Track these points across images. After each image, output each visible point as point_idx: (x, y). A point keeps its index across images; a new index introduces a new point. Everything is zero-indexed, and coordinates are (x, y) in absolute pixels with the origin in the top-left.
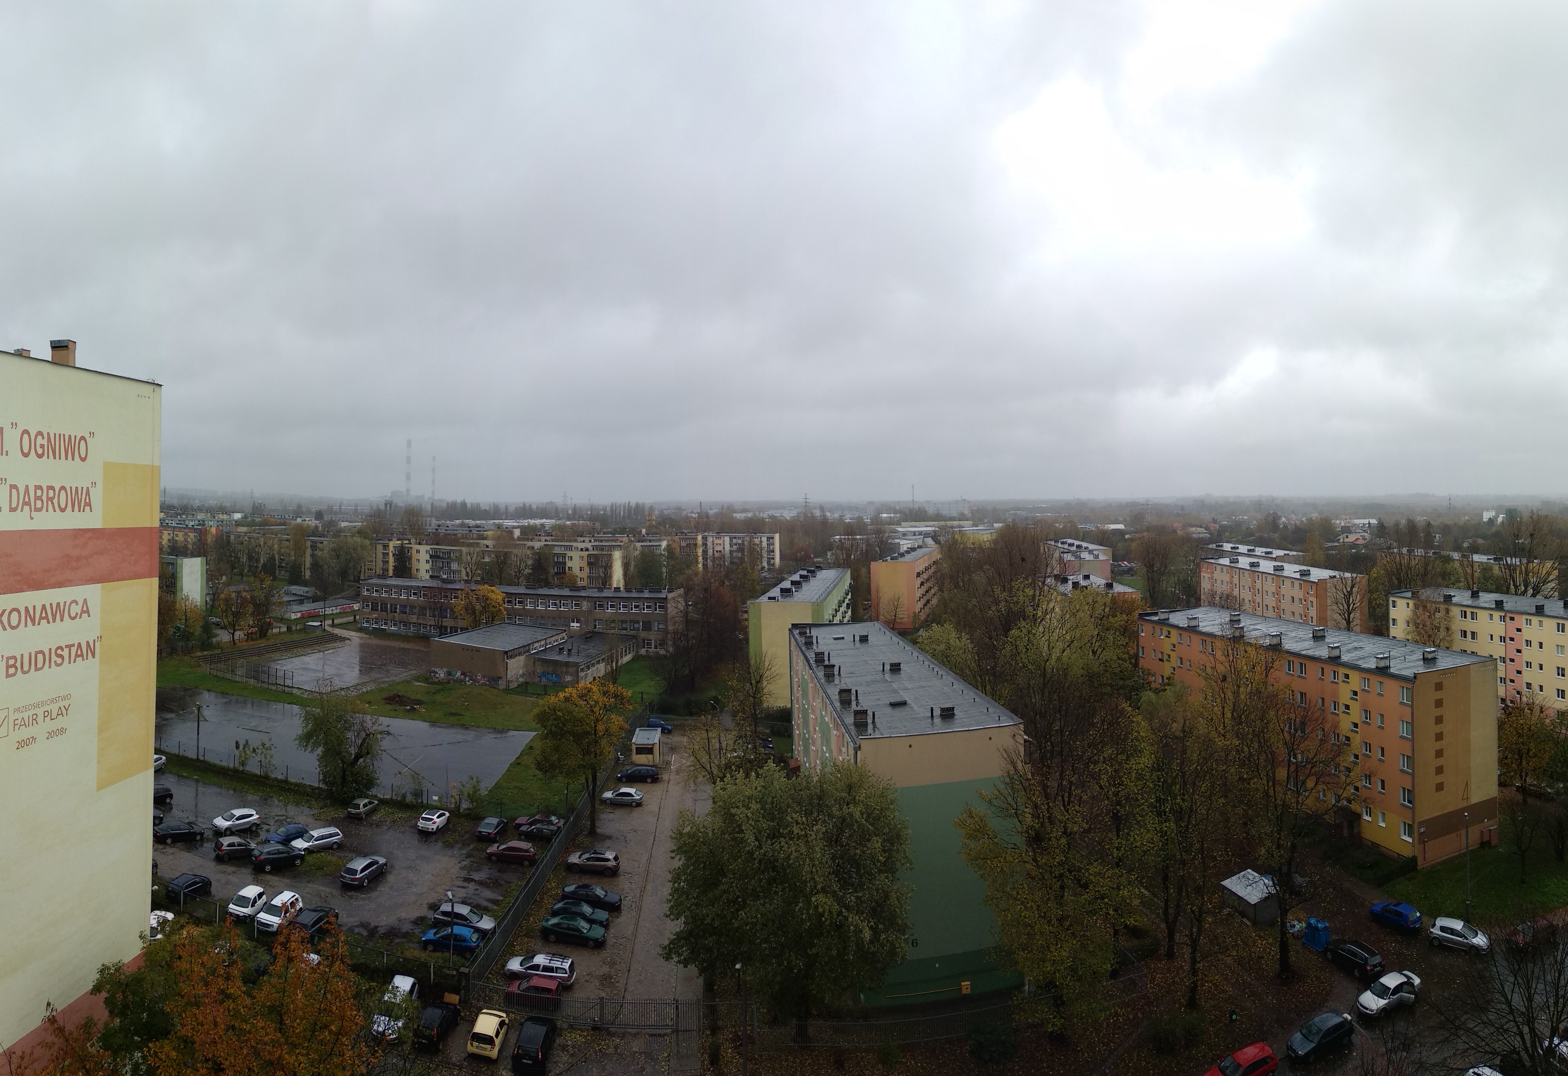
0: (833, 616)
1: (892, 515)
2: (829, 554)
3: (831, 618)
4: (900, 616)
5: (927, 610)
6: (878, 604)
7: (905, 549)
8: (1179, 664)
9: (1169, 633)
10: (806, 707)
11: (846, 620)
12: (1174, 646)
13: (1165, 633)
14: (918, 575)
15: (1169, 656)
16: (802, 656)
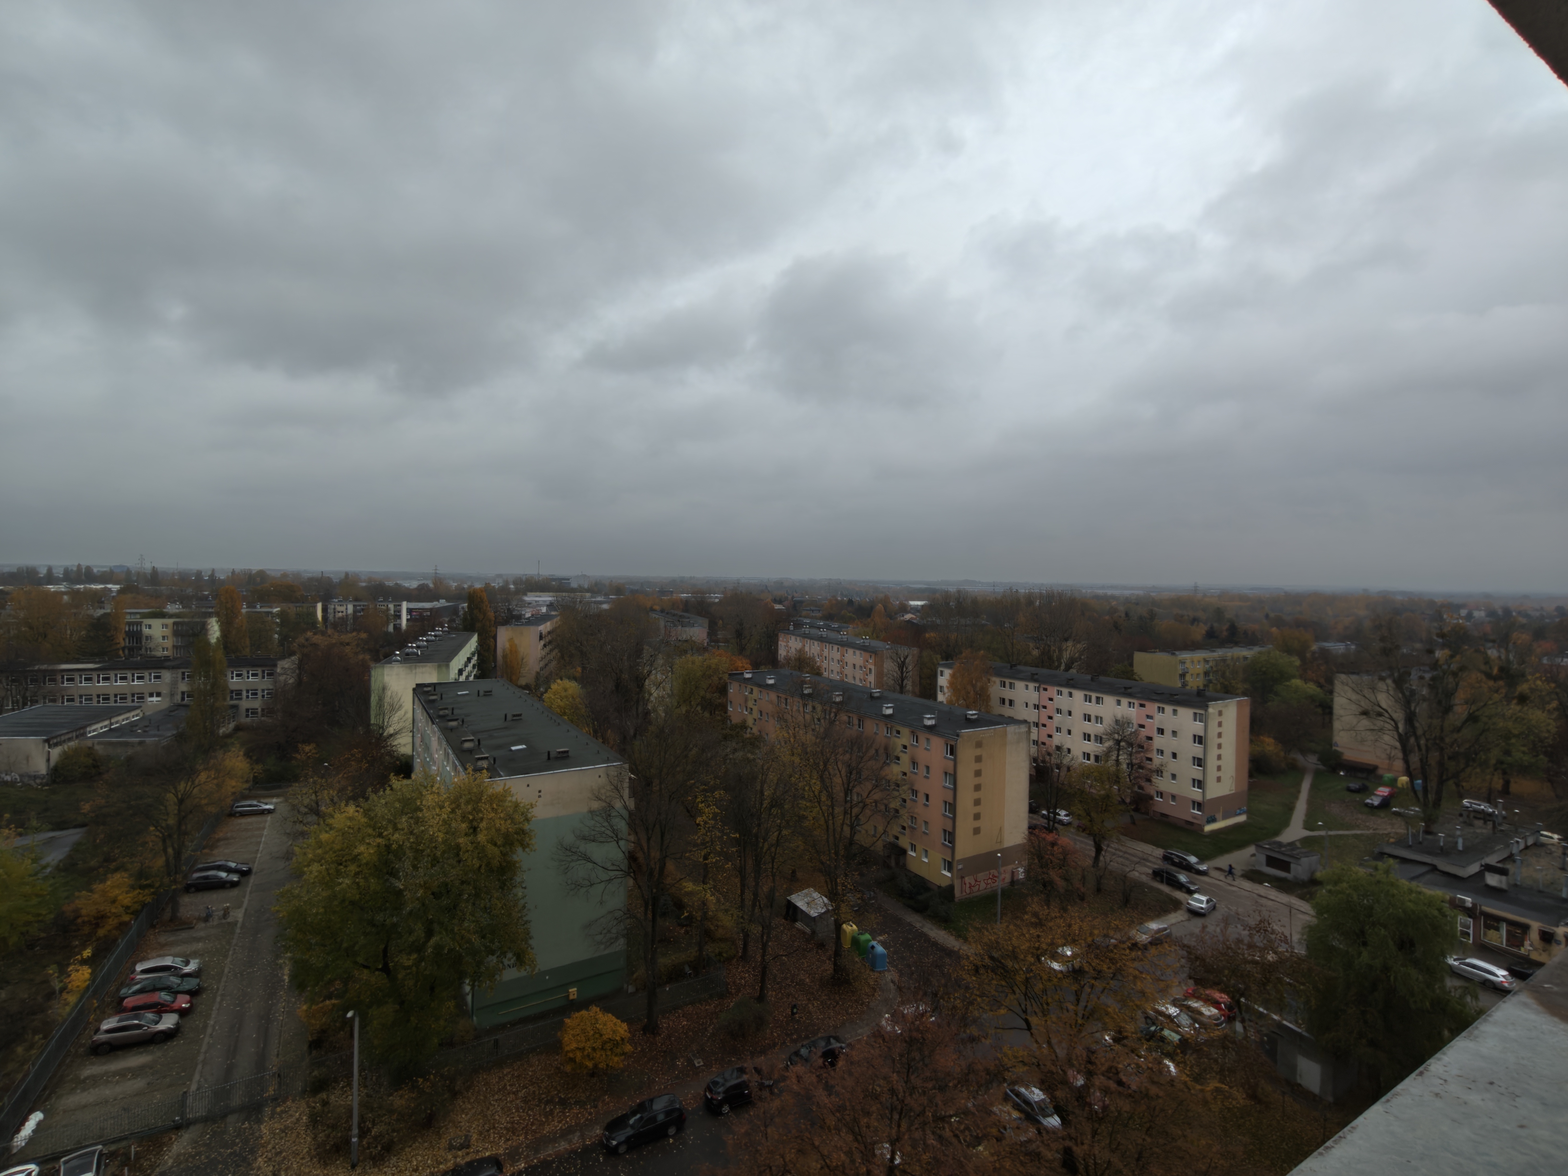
0: (459, 675)
1: (519, 586)
3: (457, 677)
4: (523, 674)
5: (547, 668)
7: (530, 616)
8: (759, 716)
9: (752, 690)
10: (428, 759)
11: (471, 678)
12: (755, 701)
13: (749, 690)
14: (541, 638)
15: (751, 709)
16: (425, 714)
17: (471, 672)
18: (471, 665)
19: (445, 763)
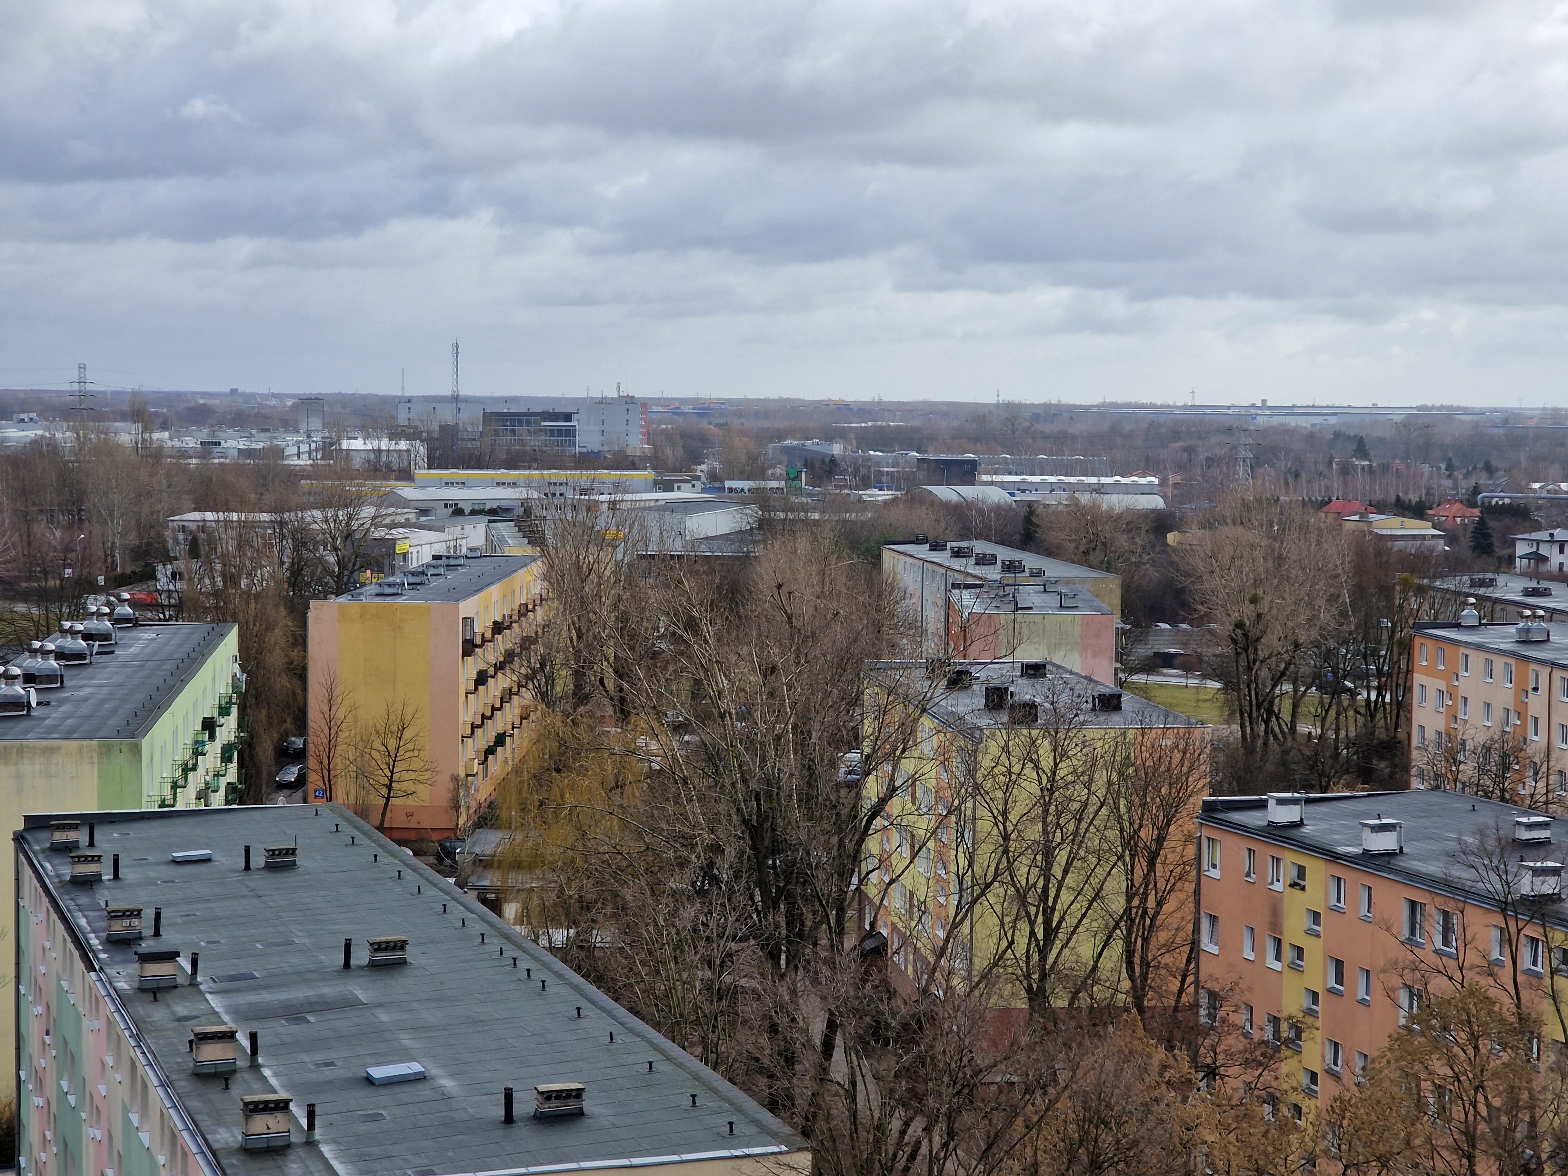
0: (175, 786)
1: (384, 444)
2: (163, 573)
3: (167, 792)
4: (404, 786)
5: (497, 765)
6: (331, 746)
7: (427, 559)
8: (1332, 983)
9: (1301, 872)
10: (72, 1099)
11: (217, 800)
12: (1316, 916)
13: (1288, 873)
14: (469, 647)
15: (1300, 951)
16: (60, 927)
17: (217, 775)
18: (214, 749)
19: (134, 1118)
